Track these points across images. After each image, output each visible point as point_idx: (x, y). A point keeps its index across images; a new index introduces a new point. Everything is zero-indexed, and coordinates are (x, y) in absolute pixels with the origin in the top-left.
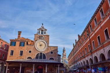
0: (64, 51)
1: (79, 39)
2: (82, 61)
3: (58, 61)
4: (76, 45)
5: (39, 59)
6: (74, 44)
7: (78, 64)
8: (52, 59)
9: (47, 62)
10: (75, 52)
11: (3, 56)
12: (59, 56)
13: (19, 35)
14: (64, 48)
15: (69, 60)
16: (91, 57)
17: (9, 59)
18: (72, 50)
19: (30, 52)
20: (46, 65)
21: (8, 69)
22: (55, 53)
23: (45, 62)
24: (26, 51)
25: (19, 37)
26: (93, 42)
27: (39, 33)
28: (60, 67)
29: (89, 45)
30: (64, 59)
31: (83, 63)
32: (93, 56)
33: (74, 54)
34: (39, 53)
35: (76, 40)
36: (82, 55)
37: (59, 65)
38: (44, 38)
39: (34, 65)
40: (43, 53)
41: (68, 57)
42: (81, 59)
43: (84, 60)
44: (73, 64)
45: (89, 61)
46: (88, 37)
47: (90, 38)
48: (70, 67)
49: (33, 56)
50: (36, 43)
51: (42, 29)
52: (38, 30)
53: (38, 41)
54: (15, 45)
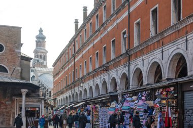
0: (40, 40)
1: (95, 4)
2: (98, 80)
3: (22, 78)
4: (84, 25)
6: (76, 22)
7: (85, 90)
10: (80, 50)
12: (25, 62)
14: (41, 31)
15: (57, 74)
16: (125, 71)
18: (70, 43)
22: (11, 51)
26: (138, 24)
28: (28, 95)
29: (124, 33)
30: (39, 69)
31: (100, 86)
32: (132, 68)
33: (74, 56)
35: (85, 9)
36: (101, 61)
37: (24, 91)
41: (54, 66)
42: (96, 73)
43: (105, 76)
44: (69, 87)
45: (118, 81)
46: (123, 6)
47: (132, 9)
48: (59, 98)
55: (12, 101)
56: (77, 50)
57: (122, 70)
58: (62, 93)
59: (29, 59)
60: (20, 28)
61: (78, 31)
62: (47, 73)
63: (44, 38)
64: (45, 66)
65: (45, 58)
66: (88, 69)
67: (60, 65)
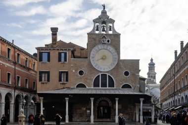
0: (152, 66)
3: (140, 92)
4: (181, 54)
5: (100, 88)
6: (176, 52)
7: (182, 98)
8: (127, 86)
9: (117, 93)
10: (178, 71)
12: (142, 81)
13: (54, 37)
14: (152, 60)
15: (163, 88)
17: (41, 89)
18: (172, 66)
19: (81, 73)
20: (117, 99)
22: (134, 75)
23: (112, 92)
24: (74, 71)
27: (97, 30)
28: (144, 102)
30: (151, 85)
33: (174, 75)
34: (100, 74)
35: (182, 43)
37: (142, 100)
38: (108, 41)
39: (92, 99)
40: (108, 74)
41: (160, 82)
44: (171, 96)
49: (88, 81)
50: (92, 53)
51: (104, 20)
52: (95, 21)
53: (96, 48)
54: (49, 60)
55: (135, 106)
56: (176, 71)
58: (166, 100)
59: (144, 79)
61: (177, 58)
62: (156, 87)
63: (154, 64)
64: (155, 83)
65: (154, 78)
66: (184, 83)
67: (164, 83)
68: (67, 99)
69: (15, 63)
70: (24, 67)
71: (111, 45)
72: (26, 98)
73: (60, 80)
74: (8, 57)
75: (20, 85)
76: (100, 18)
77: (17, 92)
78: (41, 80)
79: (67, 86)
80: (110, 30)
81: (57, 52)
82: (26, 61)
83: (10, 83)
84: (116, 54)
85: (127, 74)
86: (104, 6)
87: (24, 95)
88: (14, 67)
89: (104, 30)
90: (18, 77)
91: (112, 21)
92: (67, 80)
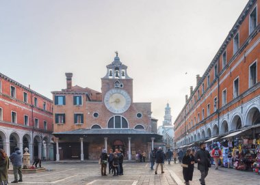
0: (168, 110)
1: (197, 84)
2: (199, 131)
3: (152, 131)
4: (191, 98)
5: (114, 128)
6: (187, 96)
7: (192, 137)
8: (141, 127)
9: (130, 133)
10: (189, 113)
11: (45, 125)
12: (154, 122)
13: (69, 81)
14: (168, 105)
15: (176, 129)
16: (216, 123)
17: (58, 129)
19: (96, 115)
20: (129, 138)
21: (59, 146)
22: (146, 116)
23: (126, 132)
24: (89, 113)
25: (69, 85)
26: (225, 91)
27: (111, 75)
28: (155, 141)
29: (216, 99)
30: (167, 126)
32: (221, 120)
33: (185, 117)
34: (114, 116)
35: (191, 88)
36: (201, 119)
37: (153, 139)
38: (121, 86)
39: (106, 139)
40: (121, 116)
41: (174, 124)
42: (198, 126)
43: (204, 128)
44: (182, 136)
45: (212, 130)
46: (215, 82)
47: (220, 83)
48: (178, 142)
49: (103, 123)
50: (106, 96)
51: (117, 66)
52: (108, 67)
53: (110, 92)
54: (64, 103)
55: (147, 145)
56: (187, 113)
57: (215, 122)
58: (179, 139)
59: (156, 120)
60: (150, 103)
61: (188, 101)
62: (171, 128)
63: (169, 109)
64: (171, 125)
65: (170, 120)
66: (193, 123)
67: (178, 123)
68: (82, 139)
69: (32, 107)
70: (42, 110)
71: (124, 89)
72: (45, 139)
73: (76, 122)
74: (25, 101)
75: (38, 127)
76: (113, 64)
77: (35, 134)
78: (57, 122)
79: (82, 127)
80: (123, 75)
81: (72, 96)
82: (44, 105)
83: (28, 125)
84: (129, 97)
85: (139, 115)
86: (117, 53)
87: (44, 136)
88: (31, 110)
89: (117, 76)
90: (36, 120)
91: (125, 68)
92: (82, 122)
